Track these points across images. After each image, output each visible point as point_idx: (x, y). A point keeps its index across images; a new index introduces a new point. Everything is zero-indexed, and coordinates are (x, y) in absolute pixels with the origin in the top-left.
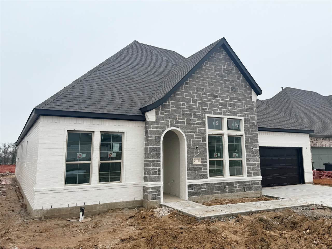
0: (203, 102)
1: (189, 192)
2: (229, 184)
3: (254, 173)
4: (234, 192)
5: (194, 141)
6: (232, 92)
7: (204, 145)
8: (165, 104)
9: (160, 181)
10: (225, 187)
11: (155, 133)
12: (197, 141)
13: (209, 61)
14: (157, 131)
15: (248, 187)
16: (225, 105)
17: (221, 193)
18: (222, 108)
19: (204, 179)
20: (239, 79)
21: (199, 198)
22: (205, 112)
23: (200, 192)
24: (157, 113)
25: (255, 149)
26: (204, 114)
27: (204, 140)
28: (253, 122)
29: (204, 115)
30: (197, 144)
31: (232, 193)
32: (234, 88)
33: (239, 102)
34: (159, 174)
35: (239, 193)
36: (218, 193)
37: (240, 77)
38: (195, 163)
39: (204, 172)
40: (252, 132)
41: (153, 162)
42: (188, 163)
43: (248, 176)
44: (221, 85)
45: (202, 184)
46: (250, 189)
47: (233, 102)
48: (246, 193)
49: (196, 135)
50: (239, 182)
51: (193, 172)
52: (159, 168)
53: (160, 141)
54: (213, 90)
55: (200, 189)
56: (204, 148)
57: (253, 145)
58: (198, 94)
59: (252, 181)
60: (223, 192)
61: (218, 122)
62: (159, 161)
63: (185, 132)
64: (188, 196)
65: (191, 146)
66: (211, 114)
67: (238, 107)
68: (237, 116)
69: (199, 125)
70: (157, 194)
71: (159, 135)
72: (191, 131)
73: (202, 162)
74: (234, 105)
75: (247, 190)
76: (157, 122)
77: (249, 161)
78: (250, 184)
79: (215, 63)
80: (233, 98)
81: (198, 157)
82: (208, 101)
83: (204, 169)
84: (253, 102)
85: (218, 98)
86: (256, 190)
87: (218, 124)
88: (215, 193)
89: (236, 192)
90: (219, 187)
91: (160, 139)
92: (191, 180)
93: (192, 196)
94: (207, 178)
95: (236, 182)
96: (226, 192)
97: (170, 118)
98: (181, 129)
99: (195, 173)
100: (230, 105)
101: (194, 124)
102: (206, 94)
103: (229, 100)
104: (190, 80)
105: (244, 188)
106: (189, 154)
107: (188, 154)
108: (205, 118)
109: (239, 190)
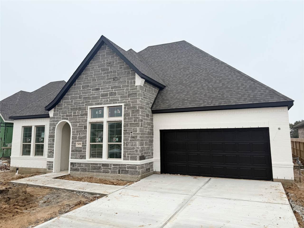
0: (87, 96)
1: (71, 168)
2: (104, 165)
3: (131, 157)
4: (109, 172)
5: (77, 129)
6: (114, 81)
7: (85, 132)
8: (59, 104)
9: (53, 158)
10: (100, 168)
12: (80, 129)
13: (93, 61)
14: (53, 124)
15: (123, 170)
16: (106, 95)
17: (96, 172)
18: (103, 98)
19: (83, 159)
20: (121, 68)
21: (78, 173)
22: (87, 105)
23: (79, 169)
24: (55, 111)
25: (135, 133)
26: (87, 107)
27: (85, 127)
28: (134, 107)
30: (80, 131)
31: (107, 174)
32: (116, 78)
33: (120, 90)
34: (53, 153)
35: (114, 174)
36: (94, 172)
37: (123, 65)
38: (77, 146)
39: (83, 154)
40: (132, 116)
42: (72, 146)
43: (124, 159)
44: (103, 78)
45: (81, 163)
46: (127, 172)
47: (114, 90)
48: (120, 176)
49: (79, 124)
50: (114, 165)
51: (75, 153)
52: (53, 149)
53: (55, 130)
54: (96, 85)
55: (79, 166)
56: (85, 134)
57: (133, 129)
58: (84, 91)
59: (128, 165)
60: (98, 172)
61: (101, 111)
62: (54, 144)
63: (71, 123)
64: (70, 171)
65: (76, 133)
66: (93, 105)
67: (119, 94)
68: (117, 103)
69: (82, 115)
70: (51, 166)
71: (55, 126)
72: (76, 121)
73: (83, 146)
74: (115, 94)
75: (122, 173)
76: (54, 117)
77: (127, 145)
78: (126, 168)
79: (99, 60)
80: (115, 87)
81: (80, 142)
82: (91, 95)
83: (83, 151)
84: (137, 86)
85: (100, 91)
86: (132, 174)
87: (101, 113)
88: (91, 172)
89: (110, 173)
90: (95, 167)
92: (73, 159)
93: (73, 171)
94: (85, 159)
95: (111, 164)
96: (101, 172)
97: (62, 113)
98: (69, 120)
99: (77, 154)
100: (111, 94)
101: (79, 115)
102: (90, 90)
103: (110, 90)
105: (119, 170)
106: (74, 139)
107: (72, 139)
108: (87, 109)
109: (114, 172)
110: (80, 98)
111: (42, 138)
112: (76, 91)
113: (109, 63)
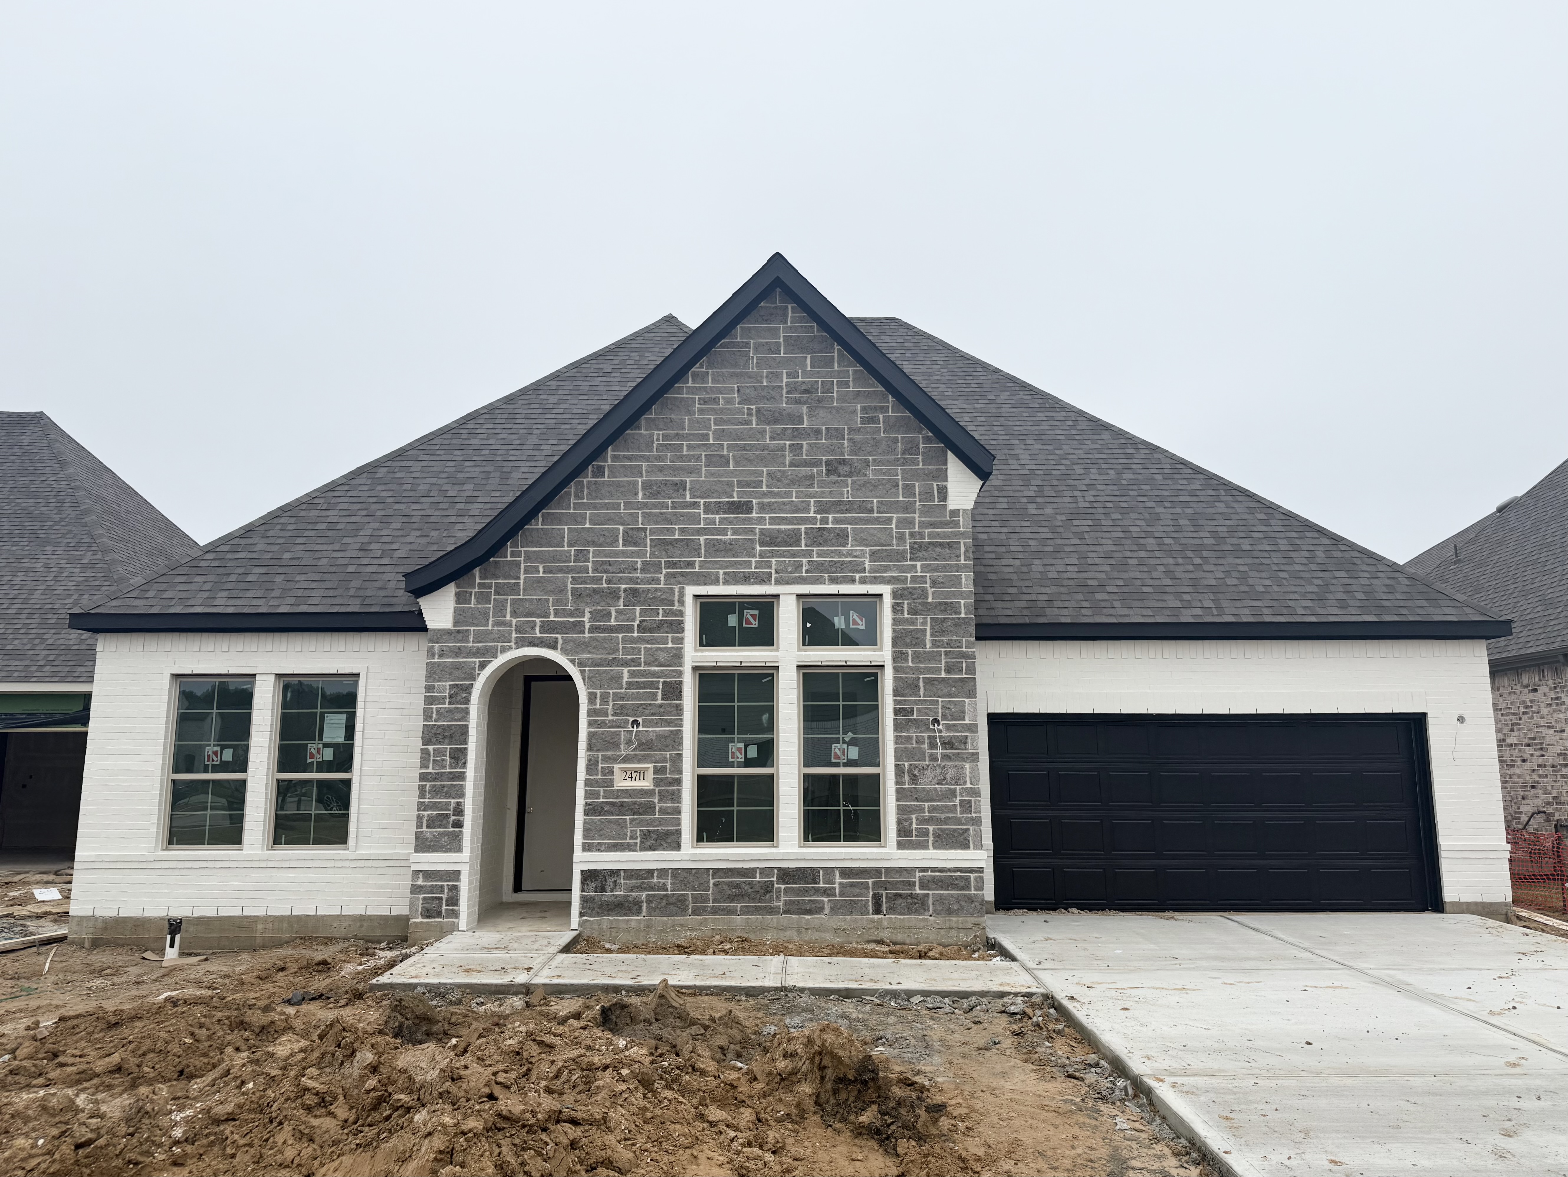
0: (677, 537)
1: (584, 900)
2: (786, 875)
3: (937, 836)
4: (820, 910)
5: (622, 699)
6: (834, 478)
7: (669, 713)
8: (496, 562)
9: (459, 850)
10: (768, 888)
11: (450, 674)
12: (637, 697)
13: (711, 365)
14: (457, 667)
15: (900, 895)
16: (793, 538)
17: (746, 911)
18: (773, 554)
19: (664, 849)
20: (874, 420)
21: (633, 924)
22: (681, 579)
23: (638, 904)
24: (461, 598)
25: (954, 725)
26: (676, 588)
27: (674, 691)
28: (946, 603)
29: (677, 590)
30: (635, 710)
31: (809, 917)
32: (843, 462)
33: (868, 521)
34: (459, 824)
35: (848, 917)
36: (731, 912)
37: (884, 410)
38: (621, 783)
39: (661, 822)
40: (939, 647)
41: (435, 779)
42: (588, 783)
43: (901, 846)
44: (773, 456)
45: (650, 872)
46: (917, 905)
47: (836, 521)
48: (885, 923)
49: (632, 674)
50: (846, 872)
51: (610, 821)
52: (458, 804)
53: (467, 701)
54: (730, 484)
55: (641, 888)
56: (669, 723)
57: (943, 707)
58: (655, 506)
59: (923, 870)
60: (757, 910)
61: (756, 612)
62: (462, 777)
63: (581, 664)
64: (581, 914)
65: (610, 718)
66: (716, 582)
67: (863, 542)
68: (853, 581)
69: (651, 631)
70: (444, 896)
71: (465, 679)
72: (610, 657)
73: (657, 782)
74: (841, 537)
75: (891, 910)
76: (459, 632)
77: (914, 779)
78: (911, 885)
79: (746, 365)
80: (838, 506)
81: (639, 762)
82: (699, 532)
83: (663, 811)
84: (955, 513)
85: (754, 515)
86: (950, 912)
87: (755, 624)
88: (715, 911)
89: (827, 911)
90: (738, 886)
91: (470, 693)
92: (599, 850)
93: (598, 914)
94: (678, 847)
95: (829, 871)
96: (772, 911)
97: (514, 614)
98: (564, 651)
99: (621, 825)
100: (818, 537)
101: (630, 629)
102: (695, 505)
103: (812, 515)
104: (615, 458)
105: (877, 899)
106: (598, 751)
107: (590, 748)
108: (682, 602)
109: (850, 907)
110: (636, 544)
111: (326, 745)
112: (606, 506)
113: (806, 391)
